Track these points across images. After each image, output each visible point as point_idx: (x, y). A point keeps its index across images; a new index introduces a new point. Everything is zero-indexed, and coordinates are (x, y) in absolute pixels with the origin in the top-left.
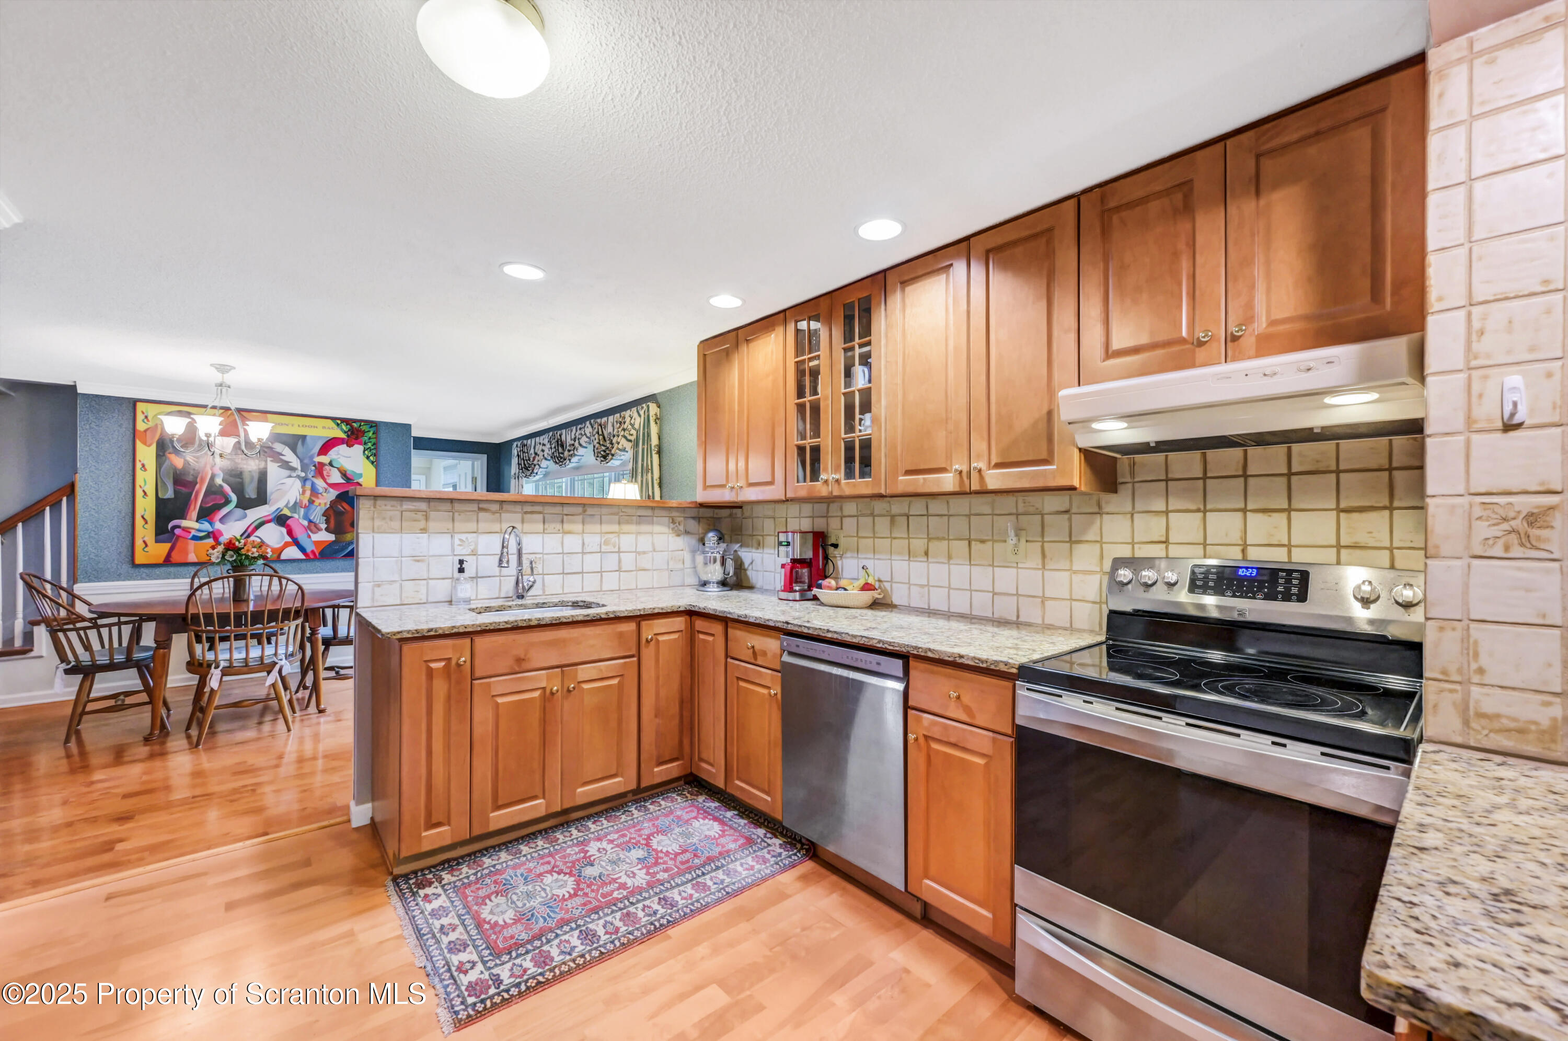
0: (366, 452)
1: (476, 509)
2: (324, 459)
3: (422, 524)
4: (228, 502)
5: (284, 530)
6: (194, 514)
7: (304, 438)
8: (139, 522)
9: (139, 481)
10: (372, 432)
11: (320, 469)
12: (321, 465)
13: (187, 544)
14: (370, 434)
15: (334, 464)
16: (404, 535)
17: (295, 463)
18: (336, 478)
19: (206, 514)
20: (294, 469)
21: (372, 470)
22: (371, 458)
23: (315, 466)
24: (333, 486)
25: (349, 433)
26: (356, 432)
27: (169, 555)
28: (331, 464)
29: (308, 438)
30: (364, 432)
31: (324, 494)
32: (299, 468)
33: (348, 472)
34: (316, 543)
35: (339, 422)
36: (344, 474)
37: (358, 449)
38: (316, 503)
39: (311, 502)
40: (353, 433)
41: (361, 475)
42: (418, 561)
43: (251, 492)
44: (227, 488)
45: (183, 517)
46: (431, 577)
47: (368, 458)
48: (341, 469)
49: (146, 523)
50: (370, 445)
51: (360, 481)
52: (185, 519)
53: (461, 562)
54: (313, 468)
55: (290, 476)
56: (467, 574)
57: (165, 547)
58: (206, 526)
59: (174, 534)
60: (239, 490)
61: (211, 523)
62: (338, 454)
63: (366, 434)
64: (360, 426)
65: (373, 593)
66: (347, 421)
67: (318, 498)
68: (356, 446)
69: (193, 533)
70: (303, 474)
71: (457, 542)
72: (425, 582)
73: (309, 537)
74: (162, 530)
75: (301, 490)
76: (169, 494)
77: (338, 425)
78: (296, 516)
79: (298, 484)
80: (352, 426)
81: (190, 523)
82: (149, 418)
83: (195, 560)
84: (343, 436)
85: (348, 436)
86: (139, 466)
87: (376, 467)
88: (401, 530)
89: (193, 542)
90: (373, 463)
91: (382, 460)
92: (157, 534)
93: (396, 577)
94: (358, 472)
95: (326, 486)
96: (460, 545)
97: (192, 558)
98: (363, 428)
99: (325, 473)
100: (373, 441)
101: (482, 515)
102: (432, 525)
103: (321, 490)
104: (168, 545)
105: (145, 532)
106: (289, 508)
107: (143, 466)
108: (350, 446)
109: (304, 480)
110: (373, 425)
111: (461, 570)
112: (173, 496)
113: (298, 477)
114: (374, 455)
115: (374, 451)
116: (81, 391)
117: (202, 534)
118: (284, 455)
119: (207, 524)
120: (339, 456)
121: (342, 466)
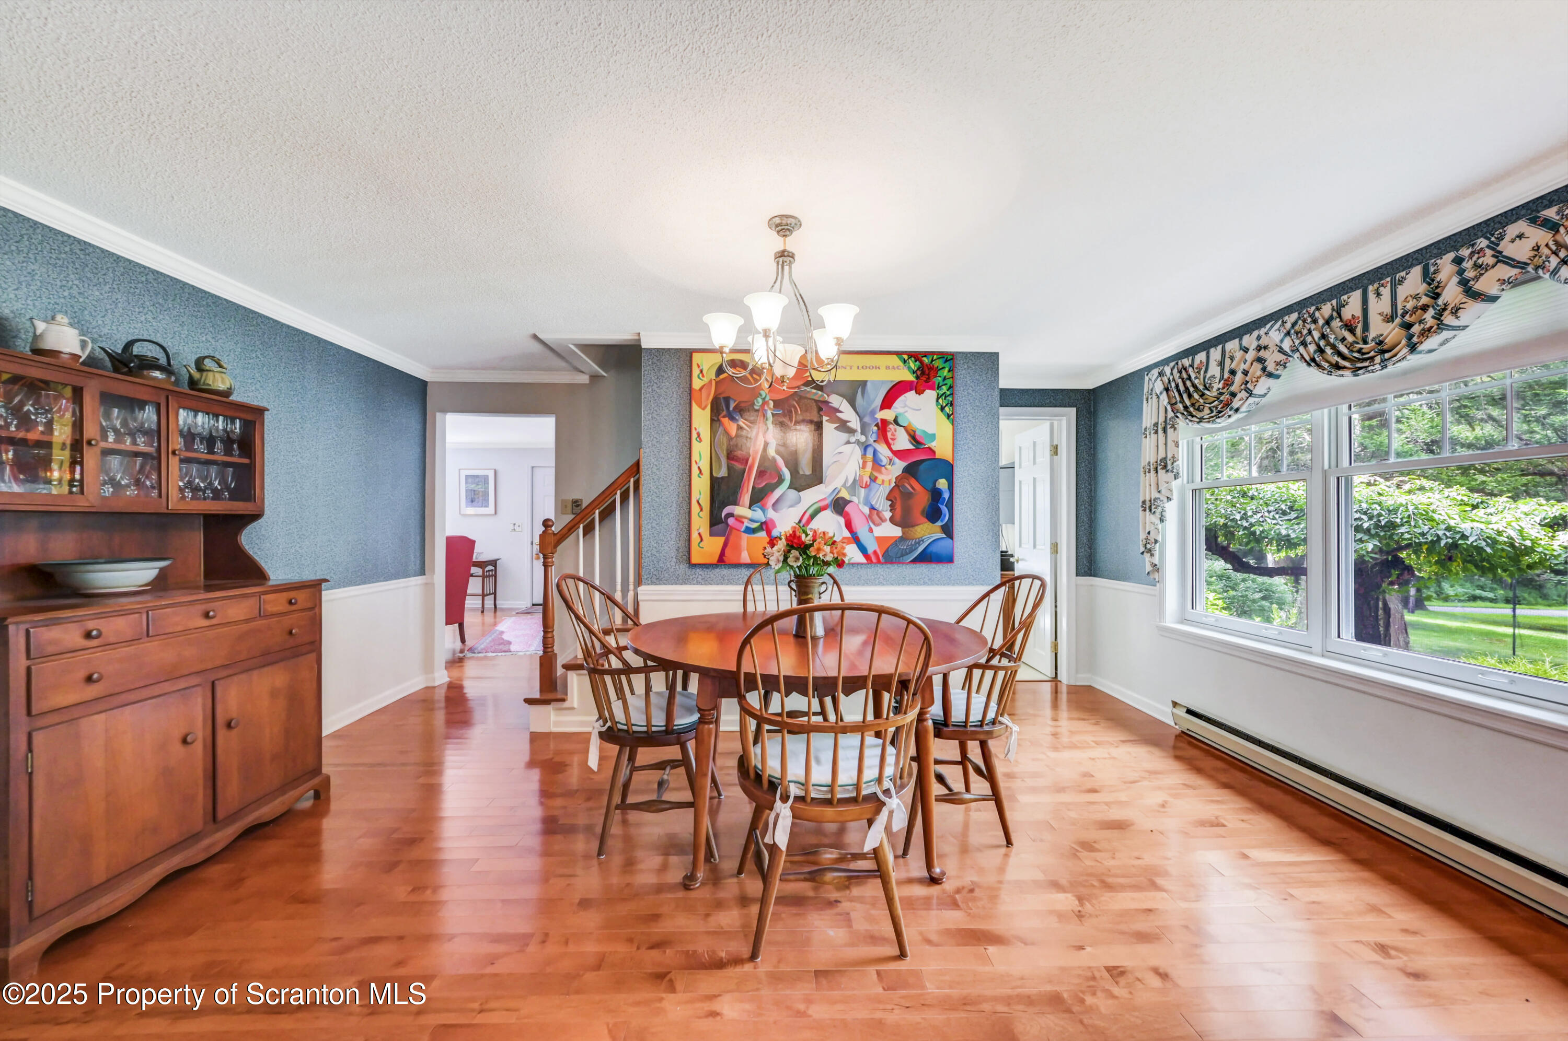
0: (940, 400)
2: (888, 415)
4: (781, 480)
5: (842, 520)
6: (746, 498)
7: (863, 384)
8: (695, 508)
9: (695, 457)
10: (947, 369)
11: (883, 426)
12: (884, 423)
13: (740, 538)
14: (945, 373)
15: (901, 421)
17: (855, 423)
18: (902, 442)
19: (758, 498)
20: (852, 431)
21: (947, 426)
22: (947, 409)
23: (877, 425)
24: (900, 454)
25: (919, 373)
26: (927, 372)
27: (723, 552)
28: (896, 421)
29: (868, 384)
30: (937, 370)
31: (889, 467)
32: (859, 430)
33: (918, 433)
34: (879, 540)
35: (906, 357)
36: (913, 437)
37: (930, 395)
38: (879, 481)
39: (873, 479)
40: (923, 373)
41: (933, 437)
43: (806, 469)
44: (780, 462)
45: (735, 503)
47: (942, 409)
48: (909, 428)
49: (701, 510)
50: (945, 388)
51: (933, 445)
52: (738, 505)
54: (876, 428)
55: (848, 442)
57: (720, 540)
58: (758, 515)
59: (727, 525)
60: (793, 465)
61: (763, 509)
62: (906, 406)
63: (940, 373)
64: (932, 360)
66: (916, 356)
67: (880, 472)
68: (928, 392)
69: (747, 523)
70: (863, 439)
73: (871, 530)
74: (717, 522)
75: (860, 462)
76: (723, 472)
77: (905, 362)
78: (855, 499)
79: (858, 451)
80: (922, 362)
81: (743, 509)
82: (704, 372)
83: (749, 561)
84: (911, 377)
85: (917, 377)
86: (694, 435)
87: (953, 425)
89: (747, 535)
90: (949, 416)
91: (961, 410)
92: (712, 524)
94: (930, 432)
95: (890, 454)
97: (745, 558)
98: (938, 363)
99: (889, 435)
100: (949, 382)
103: (885, 461)
104: (722, 540)
105: (700, 522)
106: (846, 488)
107: (699, 435)
108: (919, 392)
109: (865, 447)
110: (949, 358)
112: (726, 475)
113: (858, 442)
114: (948, 406)
115: (950, 399)
116: (644, 345)
117: (755, 525)
118: (841, 412)
119: (759, 511)
120: (906, 409)
121: (910, 424)
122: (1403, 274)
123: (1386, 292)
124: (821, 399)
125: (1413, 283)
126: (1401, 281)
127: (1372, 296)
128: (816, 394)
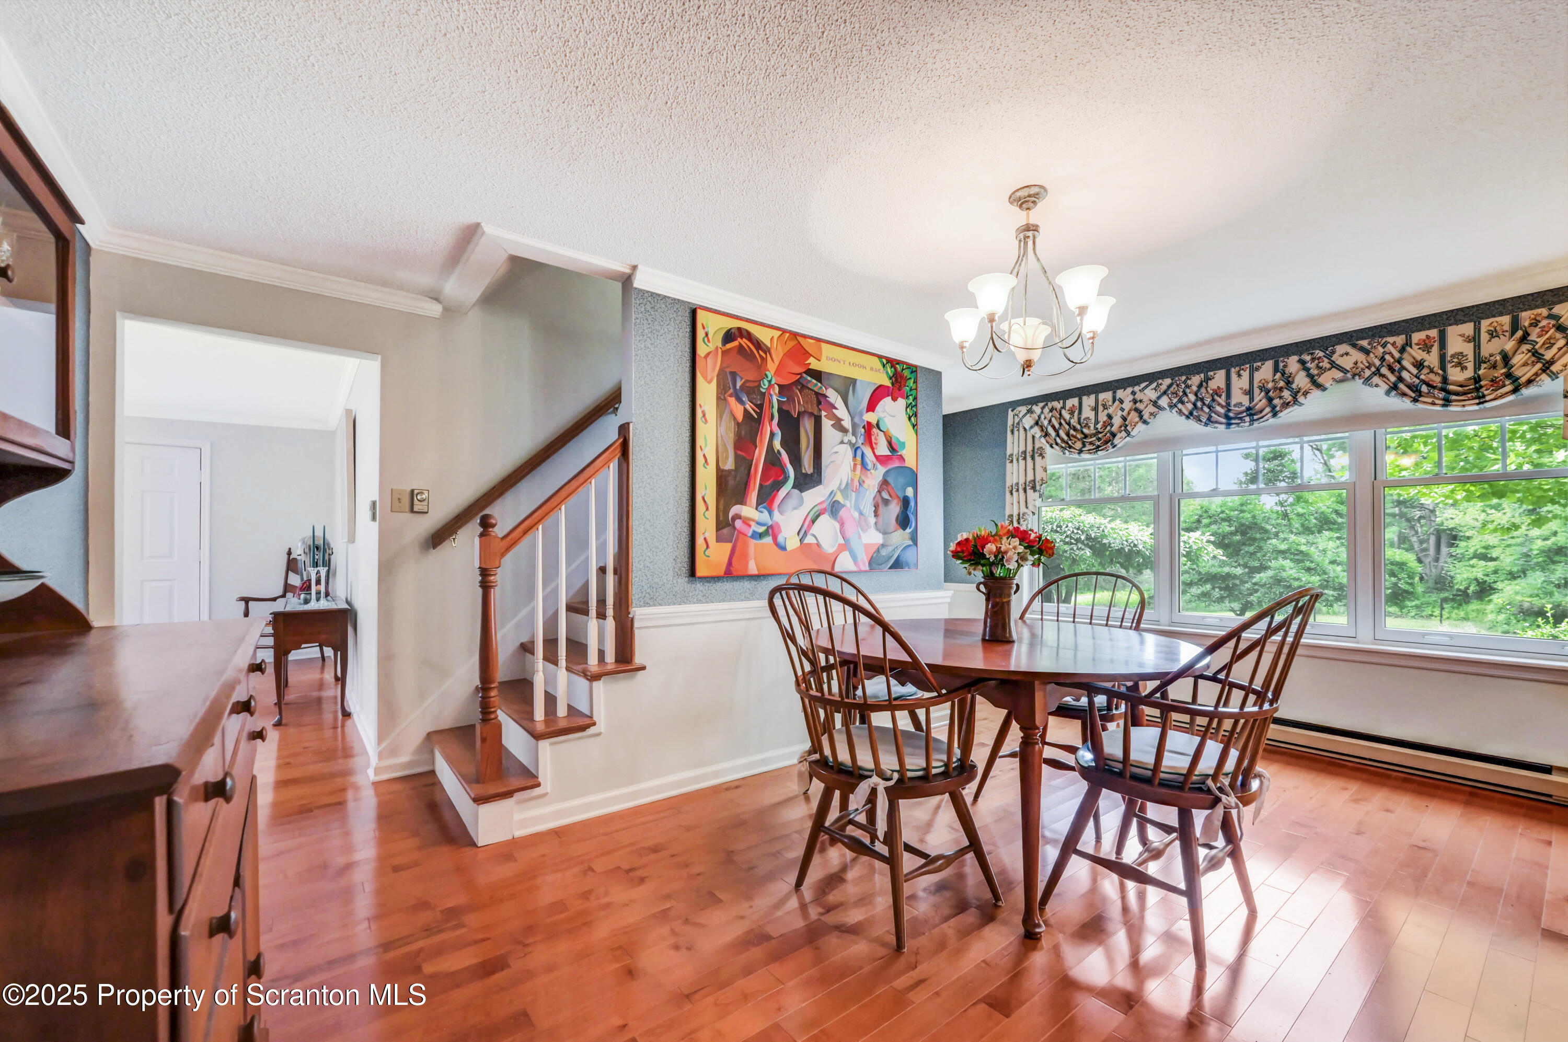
0: (908, 410)
4: (785, 477)
5: (837, 525)
6: (753, 496)
7: (853, 382)
8: (700, 506)
9: (700, 439)
13: (746, 545)
17: (847, 423)
19: (766, 499)
20: (844, 431)
27: (730, 563)
29: (858, 384)
31: (873, 471)
32: (851, 430)
35: (885, 361)
38: (865, 486)
39: (861, 483)
40: (896, 380)
43: (807, 464)
44: (785, 457)
45: (742, 502)
47: (910, 418)
49: (707, 509)
52: (745, 504)
54: (863, 430)
55: (842, 442)
57: (728, 547)
58: (764, 516)
59: (735, 528)
61: (770, 512)
64: (903, 370)
66: (892, 362)
67: (866, 476)
69: (753, 526)
70: (853, 440)
73: (860, 537)
74: (723, 522)
75: (852, 463)
76: (730, 463)
77: (884, 366)
78: (848, 504)
79: (850, 454)
80: (895, 369)
81: (748, 511)
82: (710, 336)
83: (756, 572)
85: (893, 384)
86: (699, 414)
89: (754, 541)
91: (921, 420)
92: (718, 529)
94: (902, 440)
95: (874, 459)
97: (753, 569)
98: (907, 373)
103: (870, 466)
105: (706, 522)
106: (841, 491)
107: (704, 413)
109: (855, 449)
110: (913, 369)
112: (733, 468)
113: (850, 443)
115: (914, 409)
116: (637, 284)
117: (762, 529)
118: (836, 408)
119: (766, 512)
120: (885, 414)
121: (888, 430)
122: (1259, 364)
123: (1246, 374)
124: (820, 392)
125: (1265, 371)
126: (1258, 369)
127: (1234, 376)
128: (816, 385)
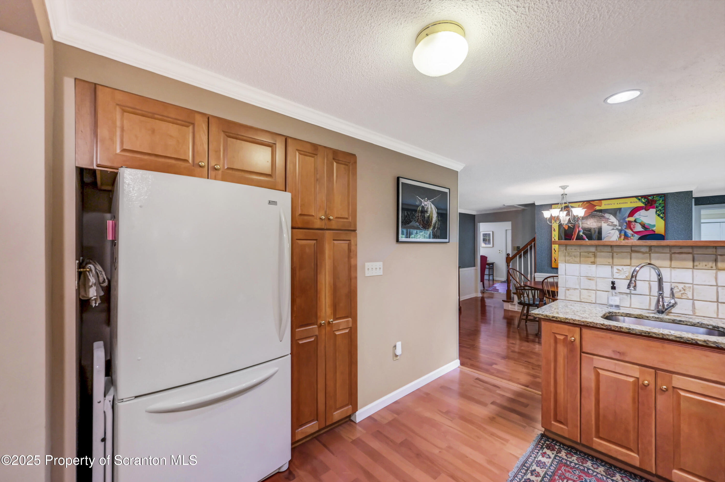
0: (658, 212)
1: (630, 251)
2: (632, 219)
3: (592, 259)
7: (620, 209)
9: (553, 236)
10: (661, 200)
12: (630, 222)
14: (661, 202)
16: (582, 265)
17: (616, 223)
20: (615, 226)
21: (662, 222)
22: (661, 215)
23: (626, 223)
24: (637, 233)
25: (646, 203)
26: (651, 202)
29: (622, 209)
31: (632, 237)
32: (618, 225)
35: (640, 198)
37: (652, 211)
40: (648, 203)
42: (590, 279)
44: (585, 237)
46: (598, 289)
47: (658, 216)
48: (642, 223)
50: (660, 208)
53: (613, 283)
54: (625, 224)
55: (613, 229)
56: (617, 290)
60: (590, 237)
62: (640, 215)
63: (657, 202)
64: (654, 198)
65: (566, 292)
66: (645, 197)
68: (651, 210)
70: (620, 228)
71: (615, 270)
72: (594, 292)
77: (640, 200)
79: (617, 233)
80: (648, 199)
84: (643, 205)
85: (646, 205)
86: (553, 229)
87: (665, 221)
88: (580, 263)
90: (662, 218)
91: (669, 215)
93: (577, 287)
95: (632, 233)
96: (617, 273)
98: (657, 199)
99: (632, 226)
100: (663, 205)
101: (633, 255)
102: (598, 260)
103: (630, 236)
105: (555, 255)
107: (554, 229)
108: (647, 210)
109: (620, 231)
110: (663, 196)
111: (613, 288)
113: (617, 229)
115: (663, 211)
116: (536, 204)
118: (610, 219)
124: (601, 215)
128: (599, 214)
